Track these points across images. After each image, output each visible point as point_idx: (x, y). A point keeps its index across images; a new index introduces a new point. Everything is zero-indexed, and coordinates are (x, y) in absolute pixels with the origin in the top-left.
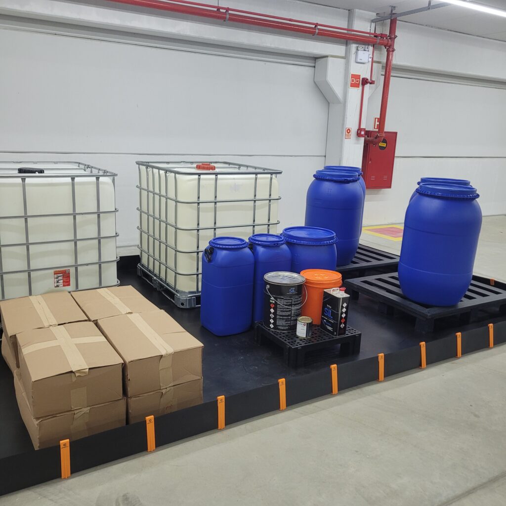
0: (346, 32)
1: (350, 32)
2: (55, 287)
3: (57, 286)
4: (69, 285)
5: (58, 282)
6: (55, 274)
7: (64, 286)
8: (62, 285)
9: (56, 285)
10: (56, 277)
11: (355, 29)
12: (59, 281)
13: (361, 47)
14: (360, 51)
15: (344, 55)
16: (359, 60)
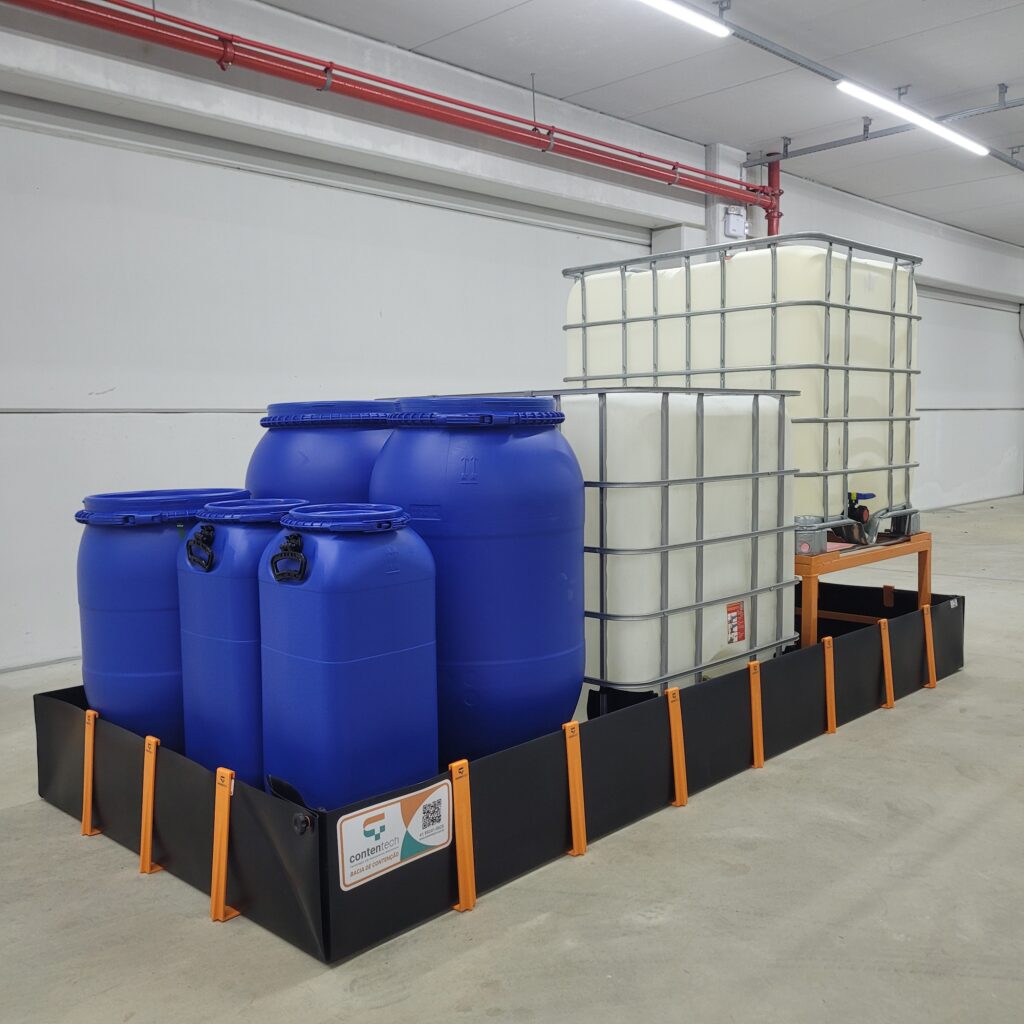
0: (702, 176)
1: (711, 179)
2: (730, 643)
4: (743, 638)
5: (732, 632)
6: (729, 612)
8: (737, 639)
9: (730, 639)
10: (729, 619)
11: (720, 173)
12: (734, 629)
13: (733, 209)
14: (732, 216)
15: (702, 222)
16: (732, 233)
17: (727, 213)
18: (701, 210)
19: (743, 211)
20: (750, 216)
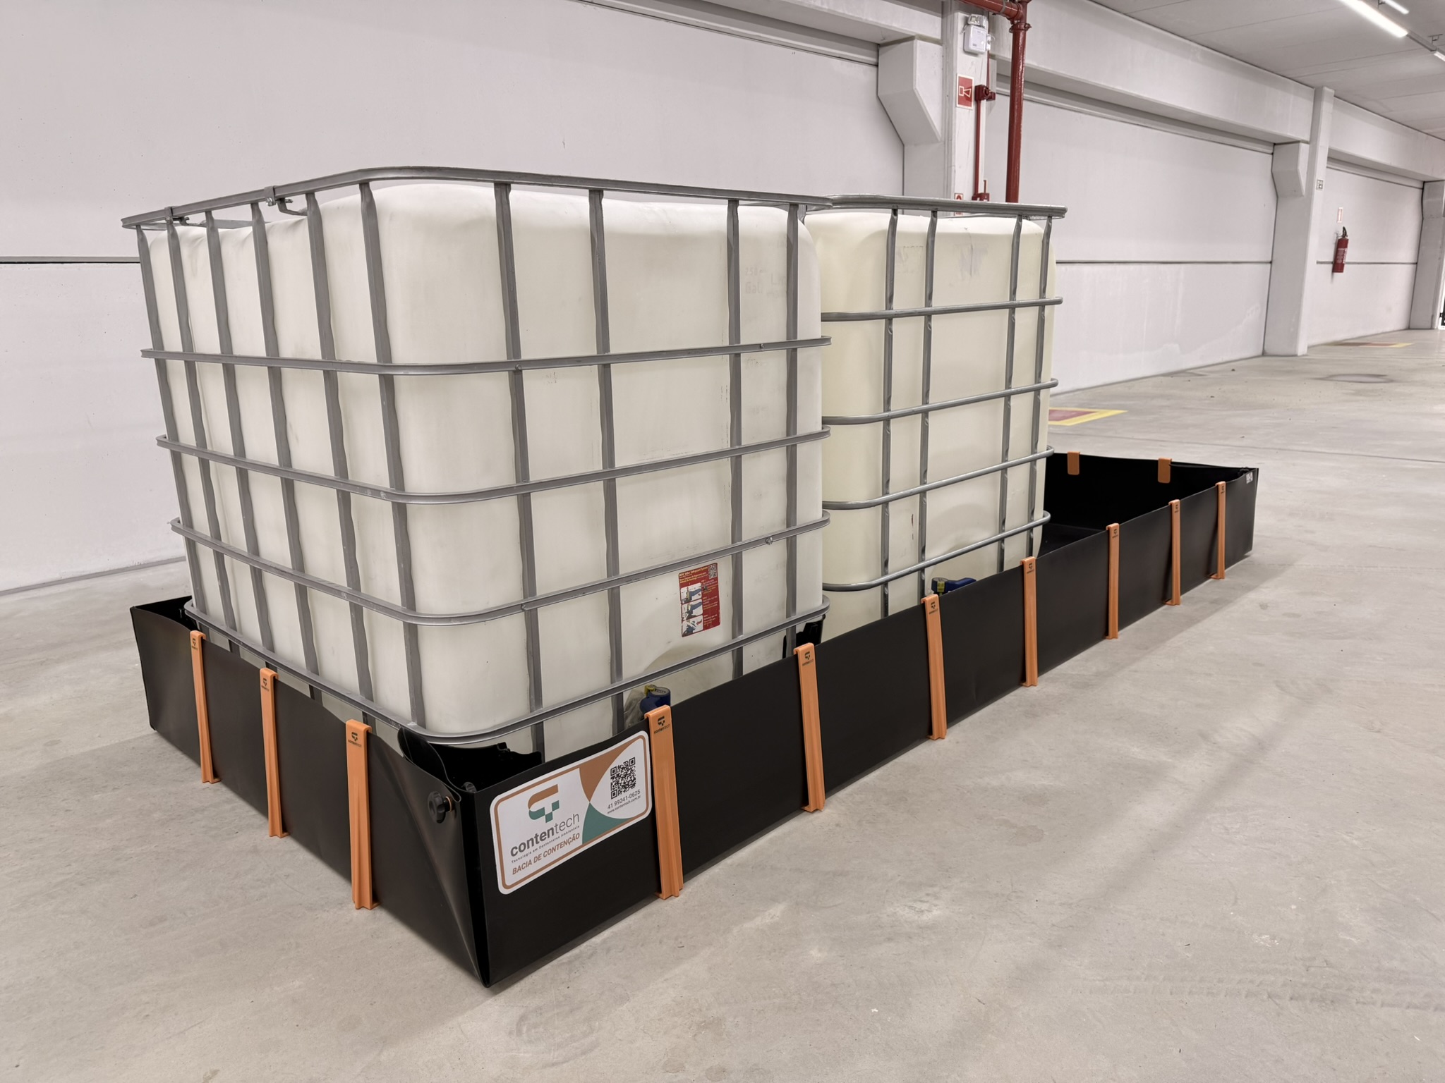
2: (684, 635)
3: (689, 631)
4: (716, 622)
5: (690, 616)
6: (682, 586)
7: (706, 628)
8: (701, 626)
9: (685, 629)
10: (684, 596)
12: (695, 612)
13: (974, 19)
14: (972, 27)
15: (938, 36)
16: (972, 48)
17: (967, 23)
18: (937, 20)
19: (985, 23)
20: (992, 29)
